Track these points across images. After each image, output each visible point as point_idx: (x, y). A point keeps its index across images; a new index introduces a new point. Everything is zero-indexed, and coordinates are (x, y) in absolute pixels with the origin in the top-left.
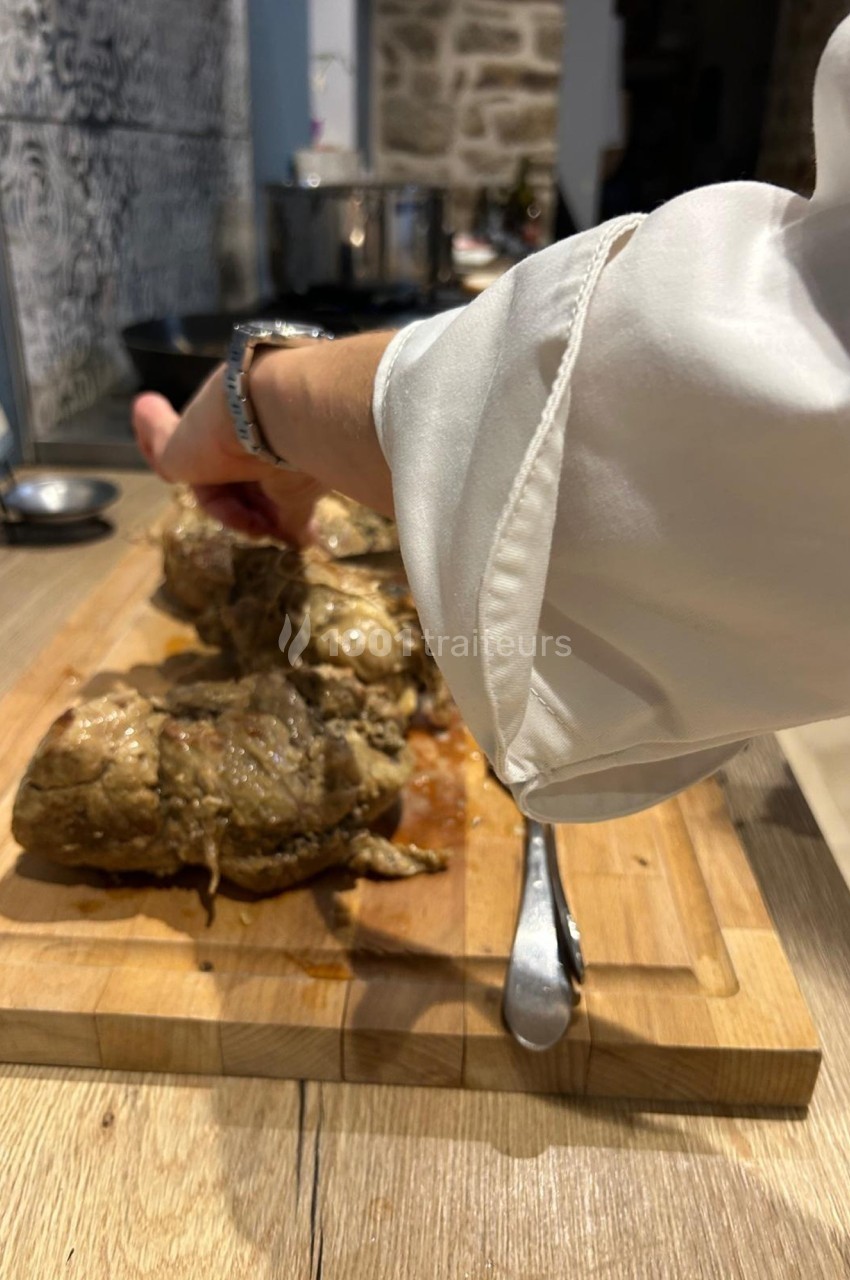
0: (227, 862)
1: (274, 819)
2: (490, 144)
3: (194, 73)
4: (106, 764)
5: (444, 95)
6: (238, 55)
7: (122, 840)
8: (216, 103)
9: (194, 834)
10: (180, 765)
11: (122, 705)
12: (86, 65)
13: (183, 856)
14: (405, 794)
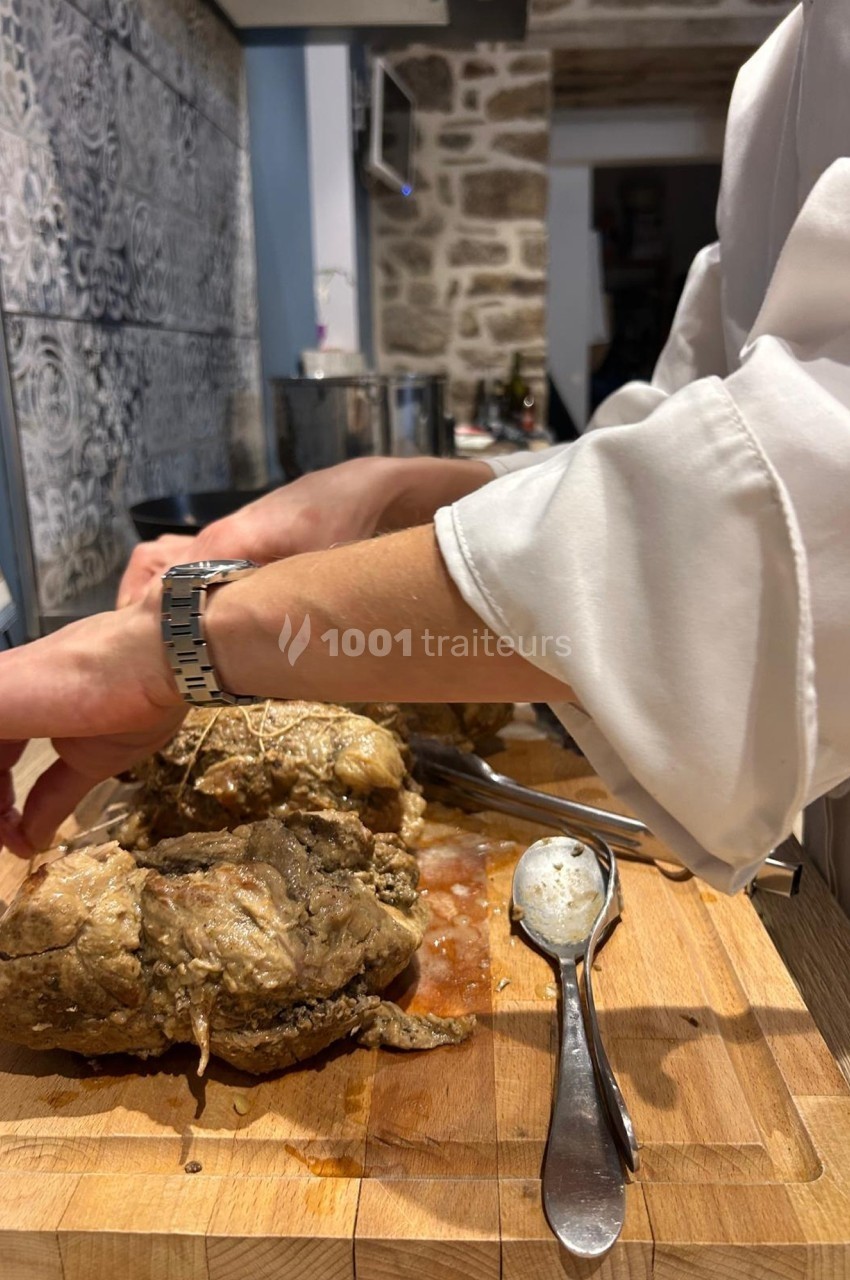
0: (217, 1039)
1: (272, 984)
2: (485, 343)
3: (206, 279)
4: (82, 925)
5: (440, 302)
6: (246, 267)
7: (99, 1016)
8: (226, 306)
9: (180, 1005)
10: (164, 924)
11: (103, 859)
12: (101, 270)
13: (169, 1035)
14: (422, 956)
